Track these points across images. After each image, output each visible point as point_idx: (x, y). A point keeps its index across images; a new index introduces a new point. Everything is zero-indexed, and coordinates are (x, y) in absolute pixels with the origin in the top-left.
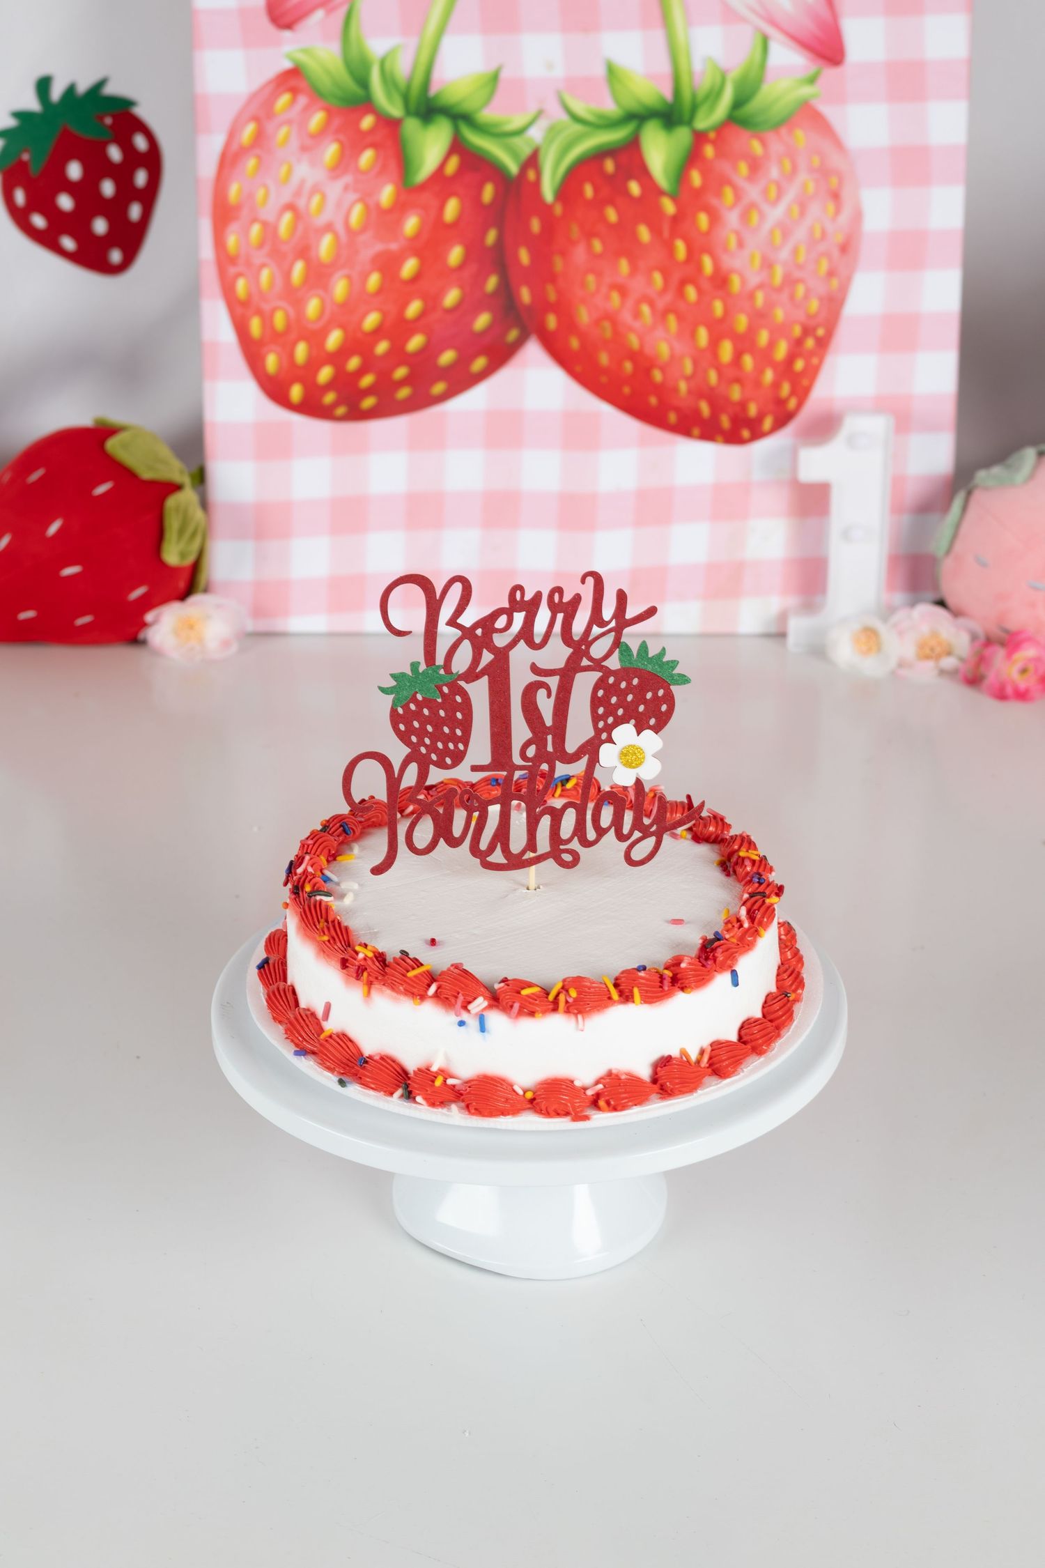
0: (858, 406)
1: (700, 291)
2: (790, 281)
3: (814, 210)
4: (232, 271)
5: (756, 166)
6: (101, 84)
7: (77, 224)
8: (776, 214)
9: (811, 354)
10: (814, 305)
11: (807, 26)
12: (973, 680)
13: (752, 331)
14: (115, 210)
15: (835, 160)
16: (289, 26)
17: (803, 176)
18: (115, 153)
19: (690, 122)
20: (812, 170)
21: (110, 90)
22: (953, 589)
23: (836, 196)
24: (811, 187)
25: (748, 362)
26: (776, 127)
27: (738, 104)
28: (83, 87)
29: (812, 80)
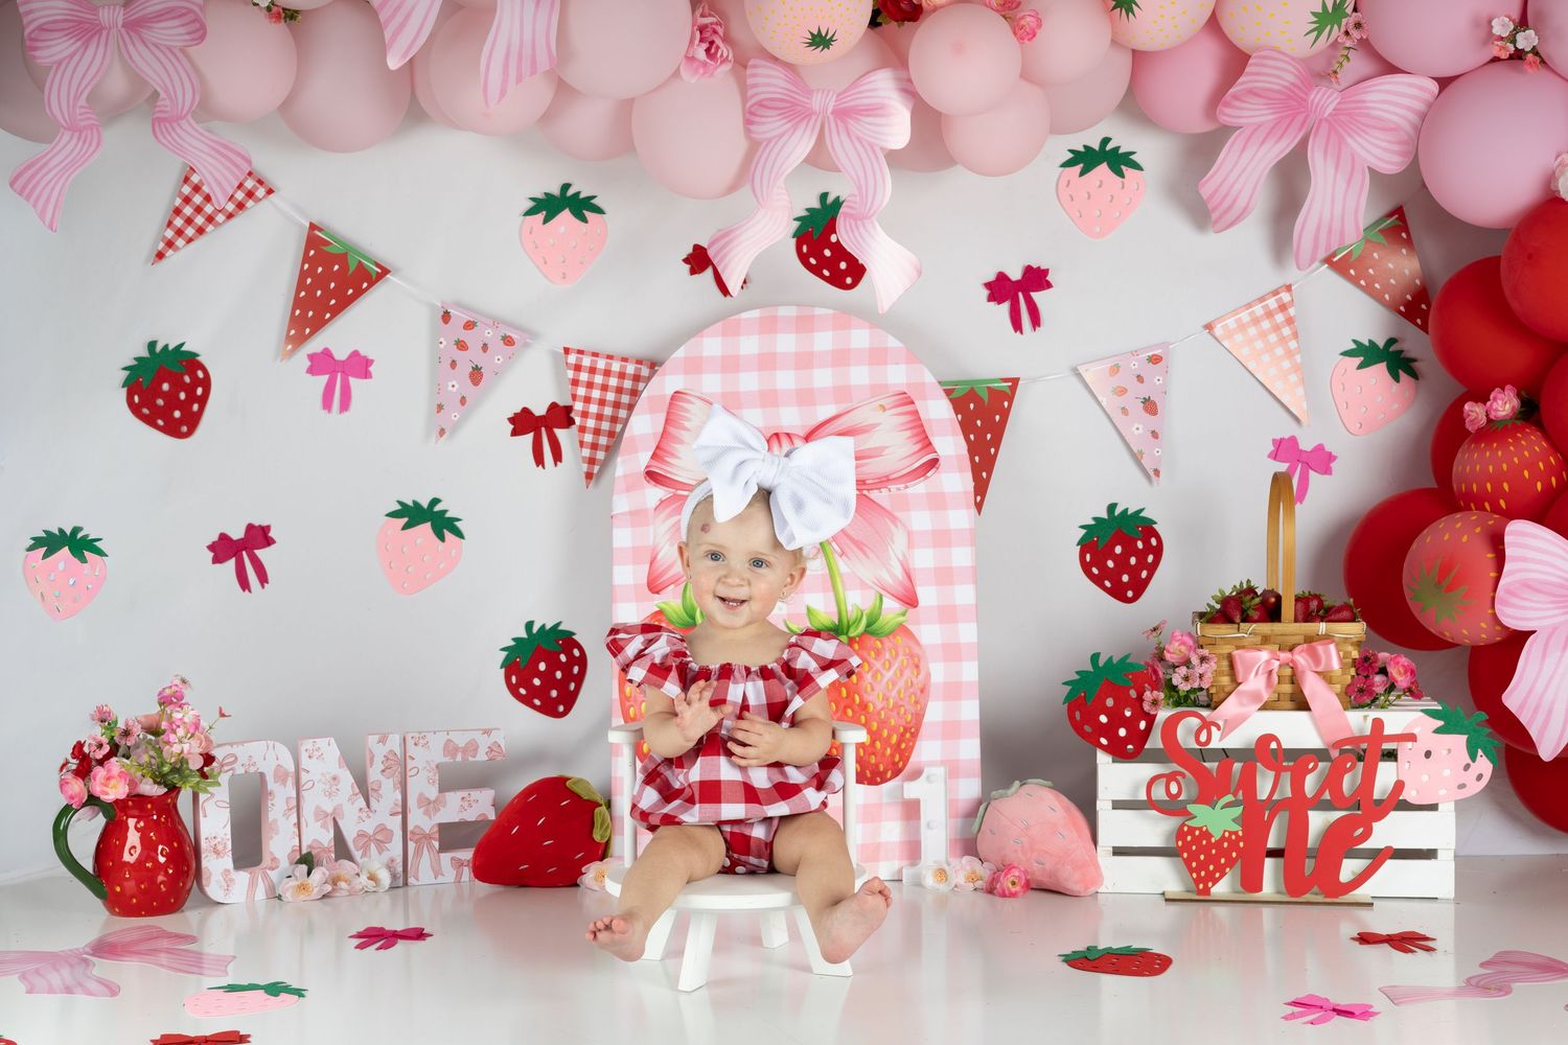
0: (932, 764)
1: (853, 711)
2: (897, 706)
3: (907, 673)
4: (628, 704)
5: (878, 653)
6: (559, 624)
7: (541, 692)
8: (889, 675)
9: (909, 740)
10: (909, 718)
11: (900, 590)
12: (990, 891)
13: (879, 730)
14: (562, 686)
15: (916, 650)
16: (658, 593)
17: (901, 657)
18: (563, 658)
19: (847, 634)
20: (906, 655)
21: (561, 628)
22: (982, 847)
23: (917, 666)
24: (905, 662)
25: (878, 744)
26: (887, 635)
27: (868, 625)
28: (548, 627)
29: (904, 615)
